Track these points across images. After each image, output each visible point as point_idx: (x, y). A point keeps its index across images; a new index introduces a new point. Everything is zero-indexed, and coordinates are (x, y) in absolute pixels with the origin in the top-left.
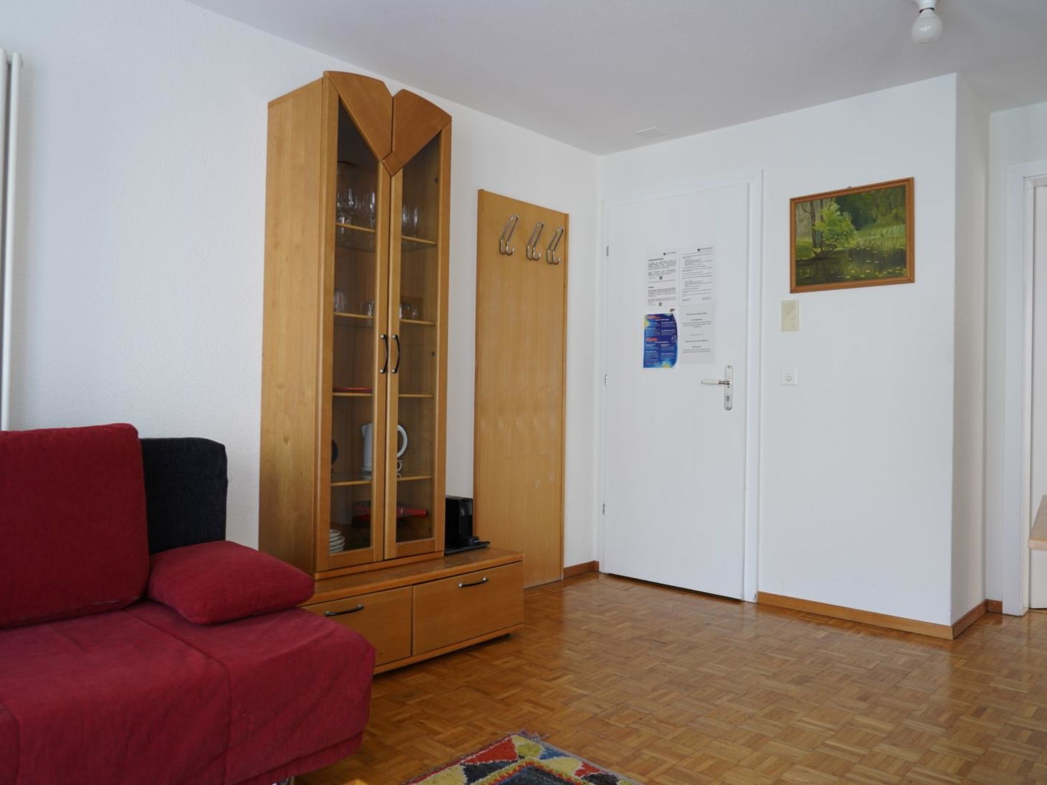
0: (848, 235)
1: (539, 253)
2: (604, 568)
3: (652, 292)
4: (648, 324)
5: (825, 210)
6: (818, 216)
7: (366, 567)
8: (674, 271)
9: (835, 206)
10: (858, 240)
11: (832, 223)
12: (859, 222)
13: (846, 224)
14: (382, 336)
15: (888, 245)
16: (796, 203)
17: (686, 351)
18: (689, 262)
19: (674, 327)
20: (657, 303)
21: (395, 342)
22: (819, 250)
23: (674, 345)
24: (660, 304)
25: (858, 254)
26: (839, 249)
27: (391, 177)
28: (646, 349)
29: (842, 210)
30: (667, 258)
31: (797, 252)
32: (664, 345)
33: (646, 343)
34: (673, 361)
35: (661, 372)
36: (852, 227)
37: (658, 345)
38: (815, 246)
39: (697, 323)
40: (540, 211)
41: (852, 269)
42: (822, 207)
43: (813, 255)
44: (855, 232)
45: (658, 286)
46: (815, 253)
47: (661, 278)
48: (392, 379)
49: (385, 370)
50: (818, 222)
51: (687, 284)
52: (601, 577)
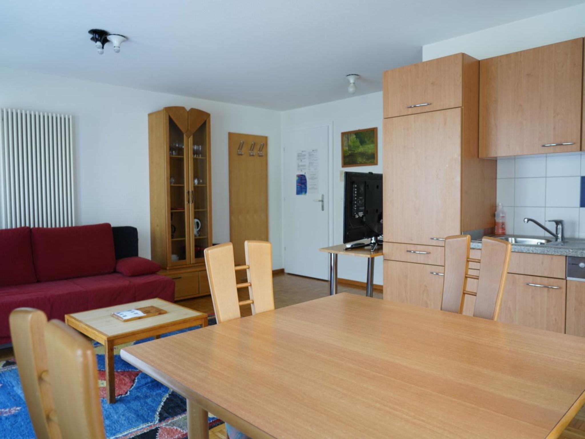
0: (358, 147)
1: (255, 152)
2: (286, 271)
3: (299, 166)
4: (298, 178)
5: (352, 137)
6: (350, 139)
7: (185, 266)
8: (305, 158)
9: (354, 136)
10: (361, 149)
11: (354, 142)
12: (362, 142)
13: (358, 143)
14: (187, 191)
15: (370, 151)
16: (343, 134)
17: (310, 189)
18: (310, 155)
19: (305, 180)
20: (300, 170)
21: (192, 193)
22: (350, 152)
23: (306, 186)
24: (301, 171)
25: (362, 154)
26: (356, 152)
27: (188, 138)
28: (297, 188)
29: (357, 138)
30: (303, 153)
31: (344, 152)
32: (303, 186)
33: (297, 185)
34: (306, 192)
35: (302, 197)
36: (360, 144)
37: (301, 187)
38: (349, 150)
39: (313, 178)
40: (255, 137)
41: (360, 160)
42: (351, 136)
43: (348, 154)
44: (361, 146)
45: (301, 164)
46: (349, 153)
47: (301, 161)
48: (191, 205)
49: (189, 202)
50: (350, 142)
51: (310, 163)
52: (285, 274)
